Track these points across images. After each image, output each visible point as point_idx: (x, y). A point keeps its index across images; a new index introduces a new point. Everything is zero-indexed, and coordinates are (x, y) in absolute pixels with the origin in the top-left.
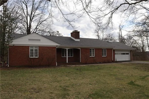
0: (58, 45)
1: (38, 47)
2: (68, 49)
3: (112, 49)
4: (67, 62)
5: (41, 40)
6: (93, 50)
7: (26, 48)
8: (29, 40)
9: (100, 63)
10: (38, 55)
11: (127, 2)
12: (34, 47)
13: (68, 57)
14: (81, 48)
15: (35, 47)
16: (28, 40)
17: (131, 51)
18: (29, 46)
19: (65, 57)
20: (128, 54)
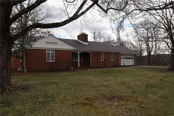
0: (73, 48)
1: (54, 51)
2: (80, 53)
3: (119, 53)
4: (79, 66)
5: (58, 43)
6: (103, 54)
7: (42, 51)
8: (47, 42)
9: (109, 67)
10: (54, 59)
11: (139, 9)
12: (50, 51)
13: (80, 61)
14: (91, 52)
15: (52, 50)
16: (45, 43)
17: (135, 55)
18: (46, 50)
19: (77, 61)
20: (132, 58)
